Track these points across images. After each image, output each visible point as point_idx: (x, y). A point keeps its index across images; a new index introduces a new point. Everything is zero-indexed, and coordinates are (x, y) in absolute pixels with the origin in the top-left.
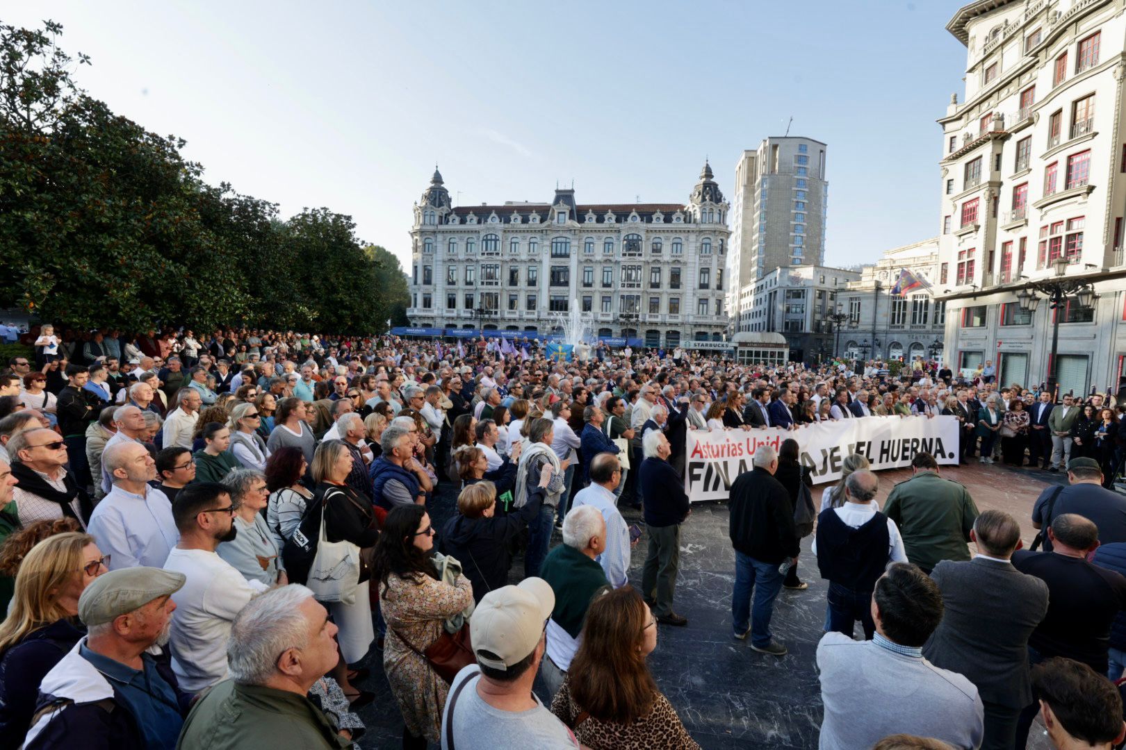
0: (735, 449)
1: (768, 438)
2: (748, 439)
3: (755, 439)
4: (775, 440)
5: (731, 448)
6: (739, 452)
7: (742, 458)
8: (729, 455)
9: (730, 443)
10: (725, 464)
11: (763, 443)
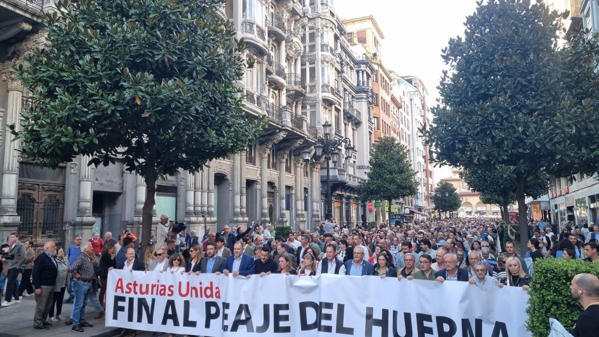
0: (164, 290)
1: (201, 283)
2: (180, 283)
3: (188, 283)
4: (210, 286)
5: (160, 288)
6: (168, 292)
7: (171, 298)
8: (157, 294)
9: (160, 284)
10: (153, 300)
11: (195, 288)
